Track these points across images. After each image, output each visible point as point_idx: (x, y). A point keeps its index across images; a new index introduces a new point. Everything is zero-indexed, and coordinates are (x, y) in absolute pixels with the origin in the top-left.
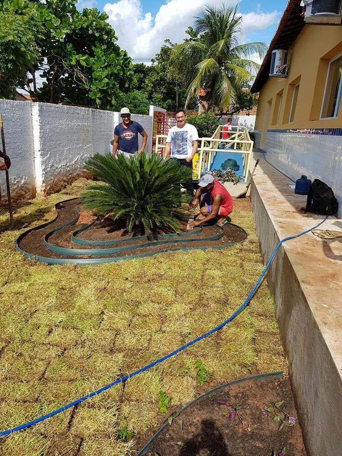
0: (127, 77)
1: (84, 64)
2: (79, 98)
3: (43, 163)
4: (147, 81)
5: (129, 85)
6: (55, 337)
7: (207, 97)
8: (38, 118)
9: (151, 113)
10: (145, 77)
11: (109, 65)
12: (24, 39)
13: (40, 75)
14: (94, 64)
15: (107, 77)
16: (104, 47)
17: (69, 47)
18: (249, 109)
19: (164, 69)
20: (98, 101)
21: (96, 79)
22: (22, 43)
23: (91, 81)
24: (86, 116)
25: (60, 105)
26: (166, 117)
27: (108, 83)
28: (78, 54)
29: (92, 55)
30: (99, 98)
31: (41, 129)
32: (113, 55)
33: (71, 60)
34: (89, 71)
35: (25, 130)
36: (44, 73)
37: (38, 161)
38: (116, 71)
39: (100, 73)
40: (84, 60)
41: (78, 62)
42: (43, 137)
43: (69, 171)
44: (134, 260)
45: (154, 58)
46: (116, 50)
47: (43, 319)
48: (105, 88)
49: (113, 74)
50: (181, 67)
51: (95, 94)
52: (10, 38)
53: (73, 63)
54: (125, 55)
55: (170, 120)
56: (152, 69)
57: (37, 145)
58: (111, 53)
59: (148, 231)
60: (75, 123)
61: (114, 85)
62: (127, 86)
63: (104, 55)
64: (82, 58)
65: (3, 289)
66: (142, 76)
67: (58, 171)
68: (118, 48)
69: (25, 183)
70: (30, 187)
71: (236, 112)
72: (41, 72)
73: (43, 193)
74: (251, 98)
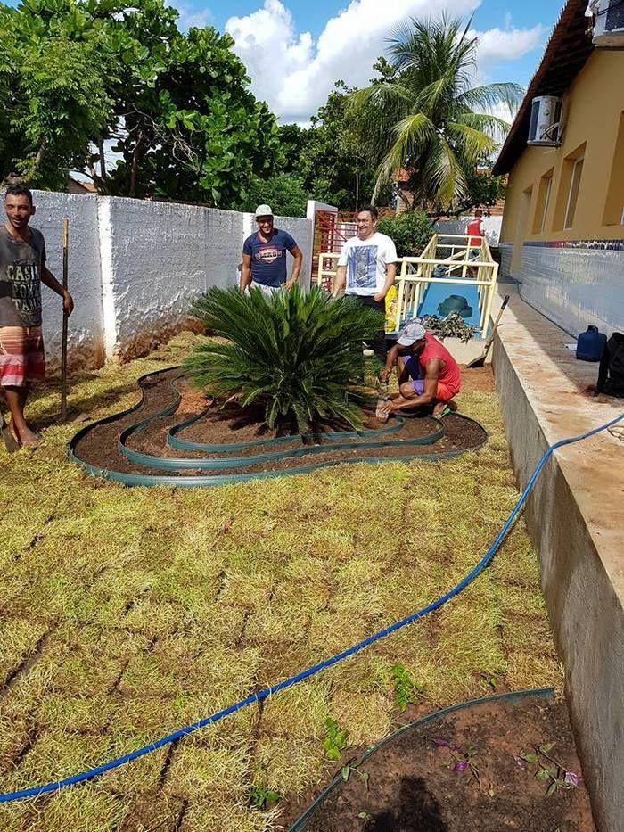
0: (268, 150)
1: (190, 126)
2: (181, 188)
3: (117, 305)
4: (302, 157)
5: (271, 164)
6: (138, 616)
7: (412, 184)
8: (109, 225)
9: (310, 214)
10: (299, 149)
11: (235, 129)
12: (85, 85)
13: (113, 148)
14: (208, 126)
15: (231, 149)
16: (227, 96)
17: (165, 96)
18: (491, 204)
19: (333, 134)
20: (215, 194)
21: (212, 155)
22: (81, 90)
23: (202, 156)
24: (193, 222)
25: (148, 201)
26: (336, 221)
27: (233, 162)
28: (179, 109)
29: (204, 110)
30: (218, 189)
31: (113, 244)
32: (242, 110)
33: (167, 121)
34: (198, 140)
35: (86, 246)
36: (120, 143)
37: (109, 301)
38: (247, 139)
39: (220, 143)
40: (190, 121)
41: (180, 123)
42: (117, 259)
43: (163, 318)
44: (278, 479)
45: (316, 115)
46: (248, 101)
47: (116, 584)
48: (228, 170)
49: (242, 145)
50: (364, 130)
51: (210, 182)
52: (62, 82)
53: (172, 125)
54: (264, 110)
55: (343, 227)
56: (311, 135)
57: (107, 273)
58: (239, 106)
59: (304, 428)
60: (175, 233)
61: (244, 164)
62: (267, 165)
63: (227, 110)
64: (188, 117)
65: (45, 530)
66: (294, 147)
67: (143, 318)
68: (252, 98)
69: (86, 341)
70: (94, 348)
71: (465, 209)
72: (114, 143)
73: (117, 357)
74: (494, 184)
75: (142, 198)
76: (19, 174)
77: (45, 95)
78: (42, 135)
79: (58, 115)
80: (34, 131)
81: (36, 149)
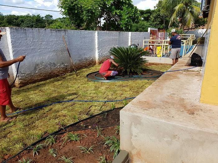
0: (136, 17)
1: (118, 14)
3: (98, 52)
4: (151, 17)
5: (137, 21)
7: (181, 22)
8: (97, 36)
9: (149, 31)
11: (128, 13)
12: (95, 8)
13: (103, 19)
14: (122, 13)
15: (127, 18)
16: (127, 6)
17: (113, 7)
18: (203, 26)
19: (159, 11)
20: (124, 28)
21: (123, 19)
22: (93, 9)
23: (121, 19)
24: (116, 35)
25: (106, 31)
26: (157, 32)
27: (127, 21)
28: (116, 10)
29: (122, 10)
30: (124, 27)
31: (98, 40)
32: (130, 9)
33: (113, 13)
34: (120, 16)
35: (93, 40)
36: (105, 18)
38: (131, 15)
39: (125, 17)
40: (118, 12)
41: (116, 13)
42: (99, 43)
43: (108, 55)
46: (132, 6)
48: (126, 23)
49: (130, 17)
50: (167, 9)
51: (123, 26)
52: (89, 8)
53: (114, 14)
54: (136, 8)
55: (160, 33)
56: (154, 11)
57: (97, 46)
58: (130, 8)
60: (111, 37)
61: (130, 21)
62: (136, 21)
63: (127, 9)
64: (118, 11)
65: (80, 86)
66: (149, 14)
67: (104, 55)
68: (133, 5)
69: (92, 59)
70: (94, 61)
71: (196, 28)
72: (103, 18)
73: (98, 63)
74: (204, 20)
75: (104, 31)
76: (82, 27)
77: (87, 10)
78: (86, 19)
79: (89, 14)
80: (85, 18)
81: (85, 22)
